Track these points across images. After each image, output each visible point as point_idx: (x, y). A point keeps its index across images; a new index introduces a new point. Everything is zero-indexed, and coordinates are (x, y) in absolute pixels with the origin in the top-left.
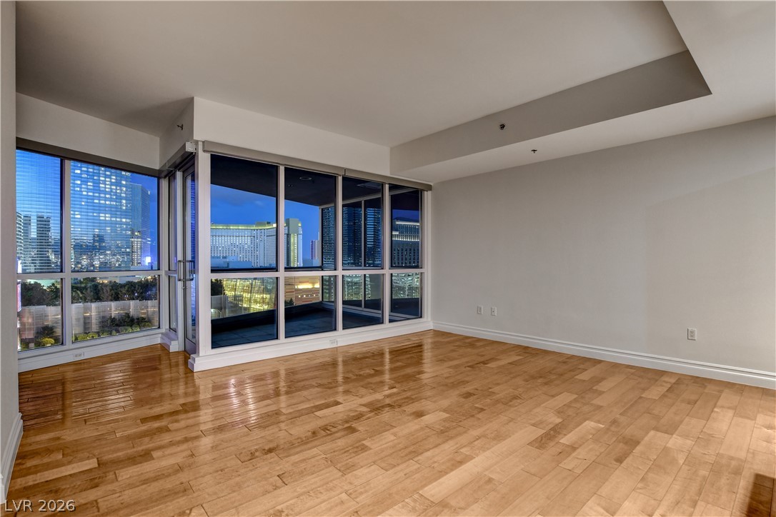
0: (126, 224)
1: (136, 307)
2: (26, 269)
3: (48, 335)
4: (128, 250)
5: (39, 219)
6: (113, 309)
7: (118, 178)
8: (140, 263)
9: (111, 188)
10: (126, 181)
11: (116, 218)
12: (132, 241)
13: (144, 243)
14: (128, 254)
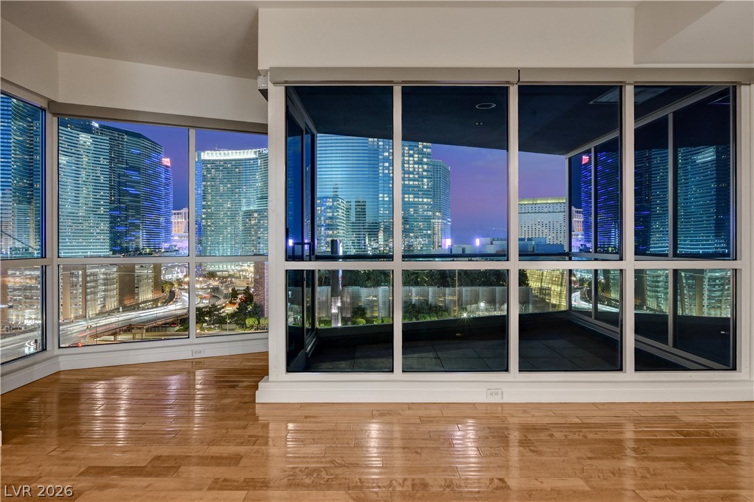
0: (427, 204)
1: (434, 293)
2: (347, 252)
3: (361, 315)
4: (429, 232)
5: (357, 204)
6: (414, 294)
7: (420, 156)
8: (440, 246)
9: (414, 167)
10: (427, 158)
11: (418, 198)
12: (433, 223)
13: (445, 224)
14: (429, 236)
